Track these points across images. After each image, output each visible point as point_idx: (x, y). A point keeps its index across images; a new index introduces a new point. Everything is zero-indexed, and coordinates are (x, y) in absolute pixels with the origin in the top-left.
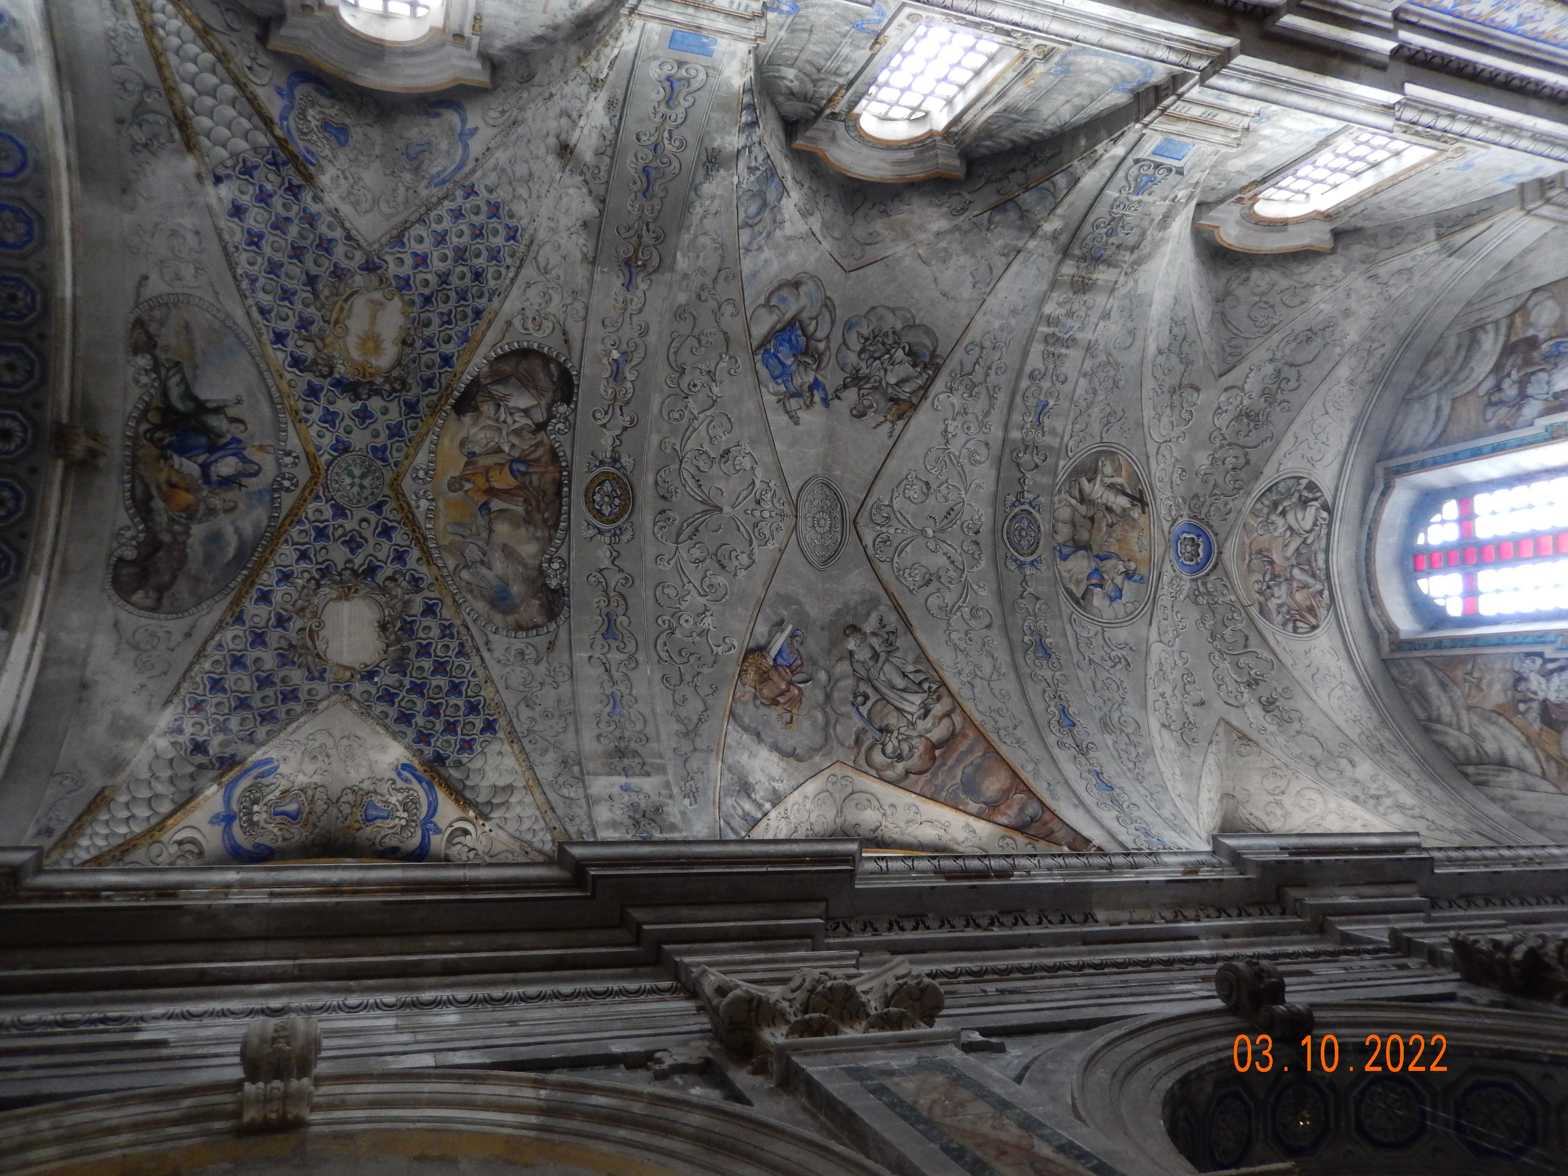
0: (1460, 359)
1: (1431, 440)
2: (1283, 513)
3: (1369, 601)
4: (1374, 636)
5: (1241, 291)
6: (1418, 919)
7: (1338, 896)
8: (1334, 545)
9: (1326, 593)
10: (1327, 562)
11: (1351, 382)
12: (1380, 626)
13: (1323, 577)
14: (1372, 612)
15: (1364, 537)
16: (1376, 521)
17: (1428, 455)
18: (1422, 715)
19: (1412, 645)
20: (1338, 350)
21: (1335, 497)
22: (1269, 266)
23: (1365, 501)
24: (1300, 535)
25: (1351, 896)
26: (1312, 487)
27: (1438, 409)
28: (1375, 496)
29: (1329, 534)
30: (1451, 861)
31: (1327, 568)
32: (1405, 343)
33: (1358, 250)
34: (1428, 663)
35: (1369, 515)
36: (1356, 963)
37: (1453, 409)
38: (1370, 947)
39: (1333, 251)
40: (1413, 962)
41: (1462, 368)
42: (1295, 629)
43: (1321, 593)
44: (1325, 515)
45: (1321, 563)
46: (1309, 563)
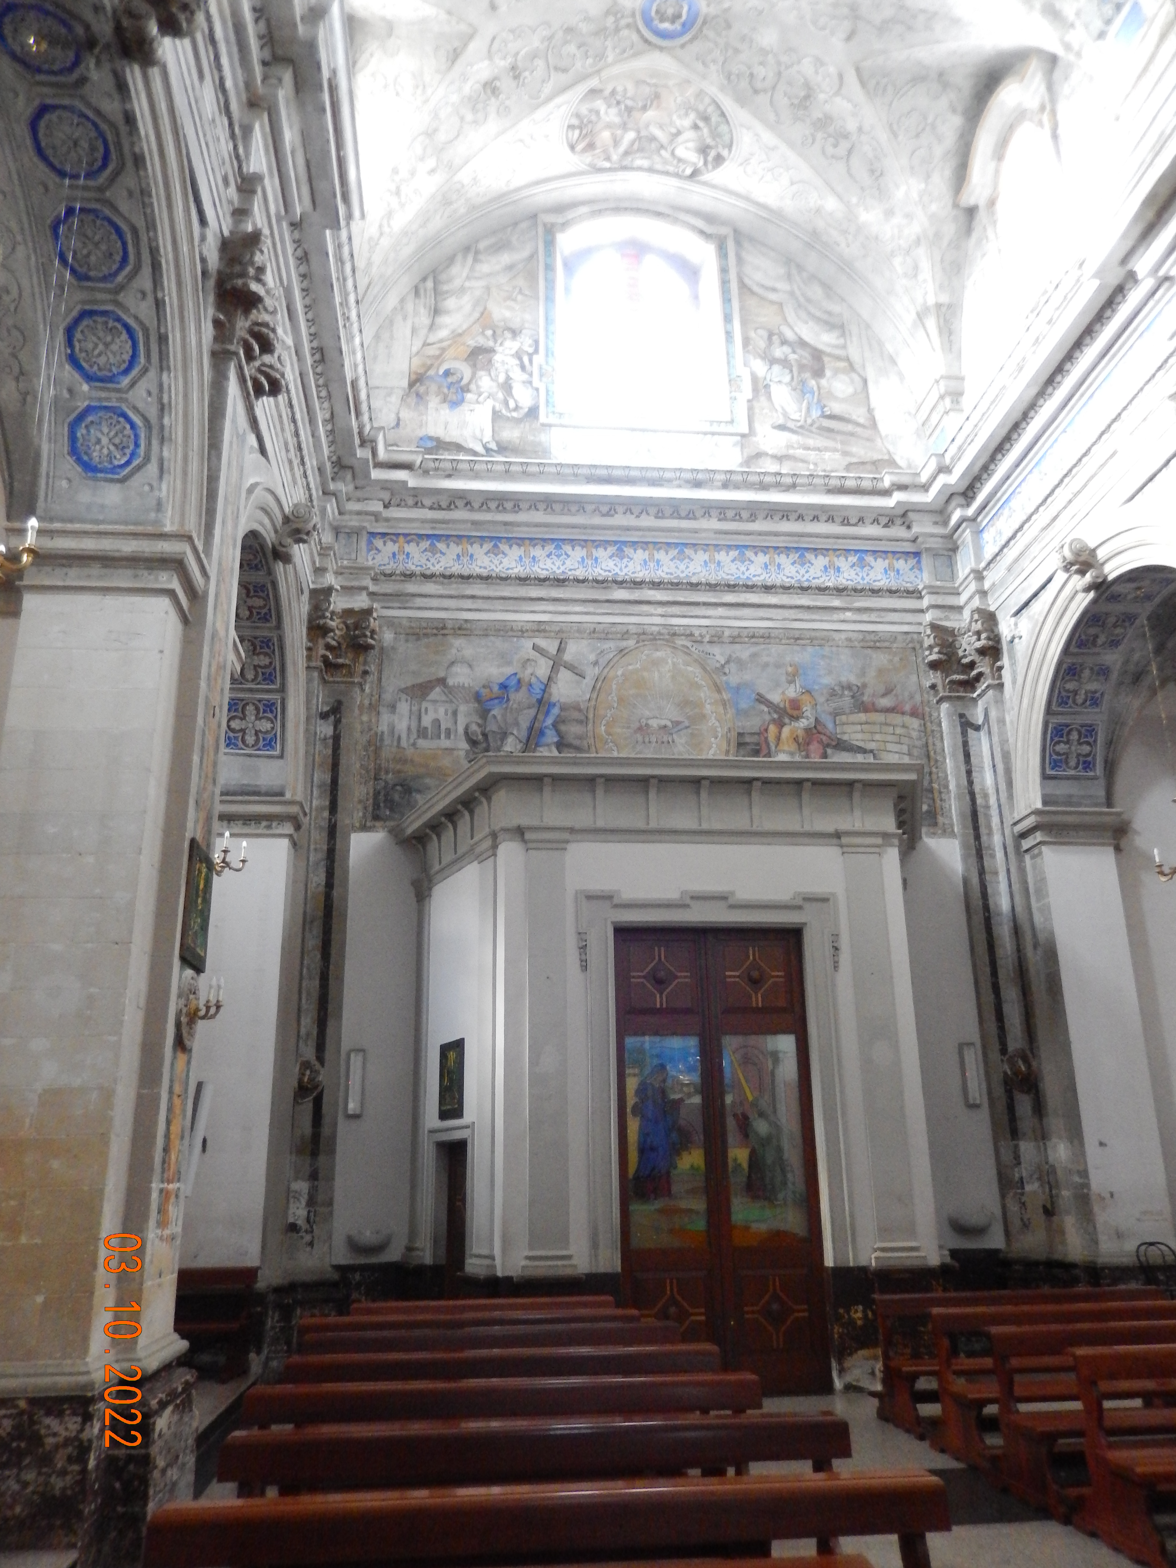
0: (818, 314)
1: (747, 281)
2: (696, 127)
3: (596, 207)
4: (560, 208)
5: (943, 103)
6: (277, 206)
7: (291, 127)
8: (656, 177)
9: (607, 165)
10: (640, 169)
11: (818, 211)
12: (570, 215)
13: (625, 163)
14: (584, 210)
15: (661, 209)
16: (675, 221)
17: (733, 276)
18: (482, 245)
19: (550, 244)
20: (854, 200)
21: (705, 184)
22: (962, 136)
23: (697, 213)
24: (671, 141)
25: (292, 142)
26: (719, 160)
27: (774, 290)
28: (700, 224)
29: (667, 173)
30: (339, 246)
31: (632, 169)
32: (846, 267)
33: (950, 230)
34: (533, 256)
35: (682, 216)
36: (223, 133)
37: (772, 302)
38: (241, 150)
39: (956, 205)
40: (232, 191)
41: (809, 313)
42: (571, 127)
43: (608, 159)
44: (688, 171)
45: (639, 162)
46: (641, 150)
